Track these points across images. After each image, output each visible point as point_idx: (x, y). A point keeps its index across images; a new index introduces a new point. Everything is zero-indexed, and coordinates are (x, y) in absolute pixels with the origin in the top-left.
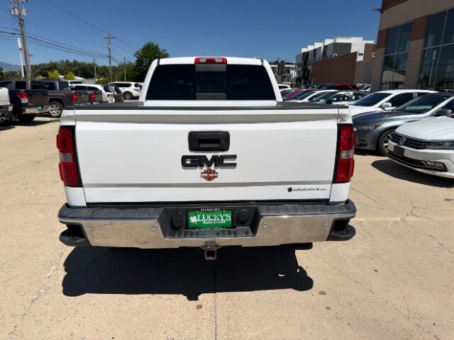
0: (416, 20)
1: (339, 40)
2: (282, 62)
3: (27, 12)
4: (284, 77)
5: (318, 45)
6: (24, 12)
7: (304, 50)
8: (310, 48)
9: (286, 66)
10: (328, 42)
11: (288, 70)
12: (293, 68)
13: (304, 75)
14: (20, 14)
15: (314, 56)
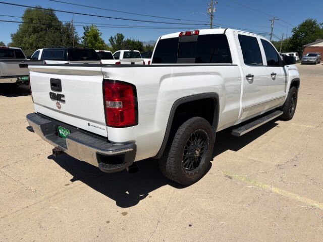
3: (216, 10)
6: (214, 11)
14: (212, 12)
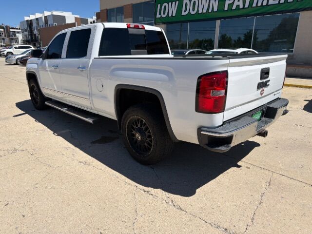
0: (125, 6)
1: (56, 13)
2: (7, 27)
4: (12, 39)
5: (38, 15)
7: (26, 18)
8: (32, 17)
9: (11, 30)
10: (47, 13)
11: (14, 34)
12: (18, 32)
13: (32, 37)
15: (38, 24)
